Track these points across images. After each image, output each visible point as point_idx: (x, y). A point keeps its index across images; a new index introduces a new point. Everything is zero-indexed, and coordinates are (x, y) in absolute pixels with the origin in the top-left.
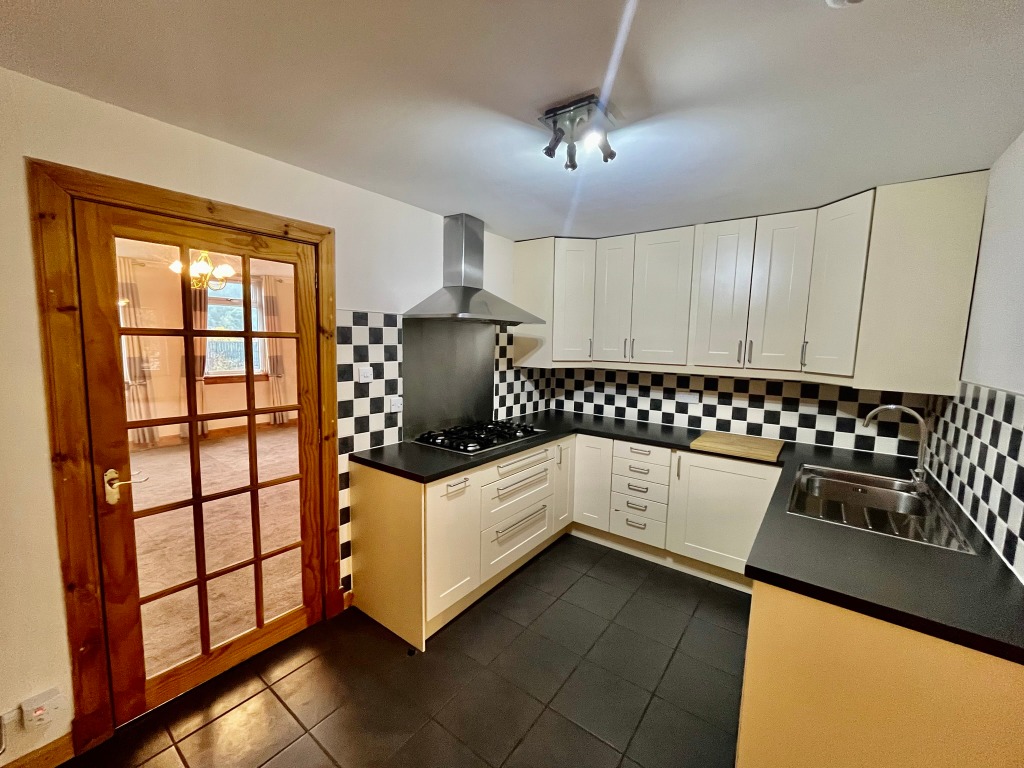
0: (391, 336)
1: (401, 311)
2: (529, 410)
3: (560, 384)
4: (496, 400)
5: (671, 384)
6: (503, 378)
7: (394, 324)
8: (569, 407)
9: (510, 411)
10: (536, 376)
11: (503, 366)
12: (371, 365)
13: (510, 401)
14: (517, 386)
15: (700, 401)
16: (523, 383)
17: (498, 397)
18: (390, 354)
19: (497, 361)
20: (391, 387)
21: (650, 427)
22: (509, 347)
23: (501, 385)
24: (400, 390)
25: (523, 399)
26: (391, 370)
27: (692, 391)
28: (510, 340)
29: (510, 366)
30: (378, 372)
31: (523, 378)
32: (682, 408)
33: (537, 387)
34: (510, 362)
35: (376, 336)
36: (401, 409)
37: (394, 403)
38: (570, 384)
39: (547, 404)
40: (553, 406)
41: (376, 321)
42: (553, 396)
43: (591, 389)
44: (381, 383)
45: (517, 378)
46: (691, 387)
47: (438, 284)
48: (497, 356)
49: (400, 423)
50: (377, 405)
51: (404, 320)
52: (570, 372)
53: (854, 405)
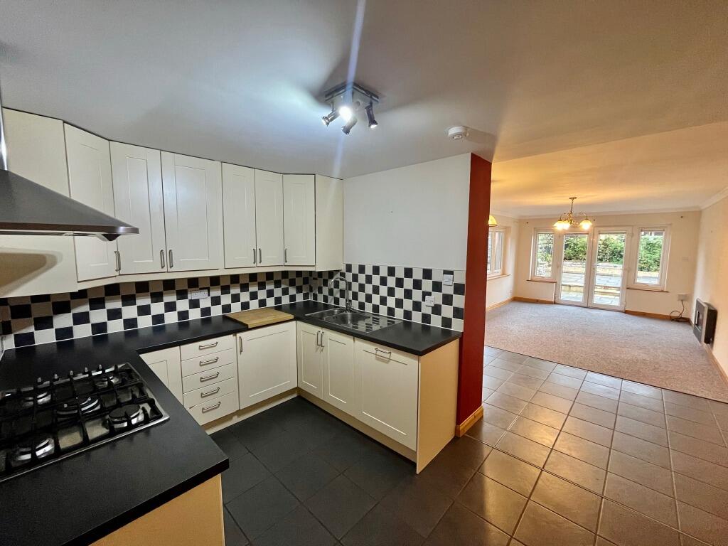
15: (209, 295)
27: (201, 289)
32: (194, 304)
43: (116, 305)
46: (200, 286)
53: (287, 281)
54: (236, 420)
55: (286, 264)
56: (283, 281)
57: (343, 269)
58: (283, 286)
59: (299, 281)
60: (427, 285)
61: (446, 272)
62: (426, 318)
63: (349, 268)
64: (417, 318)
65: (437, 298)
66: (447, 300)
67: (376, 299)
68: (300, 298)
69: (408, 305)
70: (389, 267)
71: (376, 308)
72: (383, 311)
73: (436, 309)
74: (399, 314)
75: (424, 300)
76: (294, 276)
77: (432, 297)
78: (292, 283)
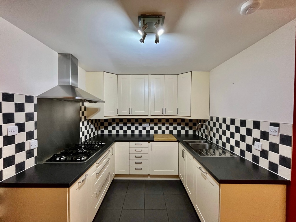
0: (29, 108)
1: (36, 94)
2: (92, 136)
3: (102, 124)
4: (81, 133)
5: (141, 121)
6: (83, 125)
7: (32, 101)
8: (106, 132)
9: (86, 137)
10: (94, 122)
11: (83, 120)
12: (16, 124)
13: (86, 133)
14: (88, 126)
15: (149, 126)
16: (90, 125)
17: (82, 132)
18: (29, 117)
19: (81, 117)
20: (30, 136)
21: (135, 135)
22: (85, 112)
23: (82, 127)
24: (36, 136)
25: (90, 132)
26: (30, 126)
27: (147, 123)
28: (85, 108)
29: (85, 120)
30: (21, 127)
31: (90, 124)
32: (144, 128)
33: (94, 127)
34: (85, 117)
35: (20, 108)
36: (37, 146)
37: (33, 144)
38: (106, 124)
39: (98, 132)
40: (100, 132)
41: (19, 99)
42: (99, 129)
43: (114, 125)
44: (24, 134)
45: (88, 124)
46: (147, 122)
47: (55, 83)
48: (81, 115)
49: (36, 154)
50: (20, 148)
51: (38, 100)
52: (106, 120)
53: (184, 123)
54: (149, 178)
55: (178, 115)
56: (181, 123)
57: (209, 119)
58: (182, 126)
59: (191, 124)
60: (256, 133)
61: (272, 124)
62: (256, 159)
63: (212, 118)
64: (248, 157)
65: (265, 145)
66: (274, 148)
67: (224, 139)
68: (191, 132)
69: (243, 145)
70: (231, 119)
71: (224, 144)
72: (228, 147)
73: (264, 154)
74: (237, 151)
75: (253, 144)
76: (188, 122)
77: (260, 143)
78: (187, 125)
